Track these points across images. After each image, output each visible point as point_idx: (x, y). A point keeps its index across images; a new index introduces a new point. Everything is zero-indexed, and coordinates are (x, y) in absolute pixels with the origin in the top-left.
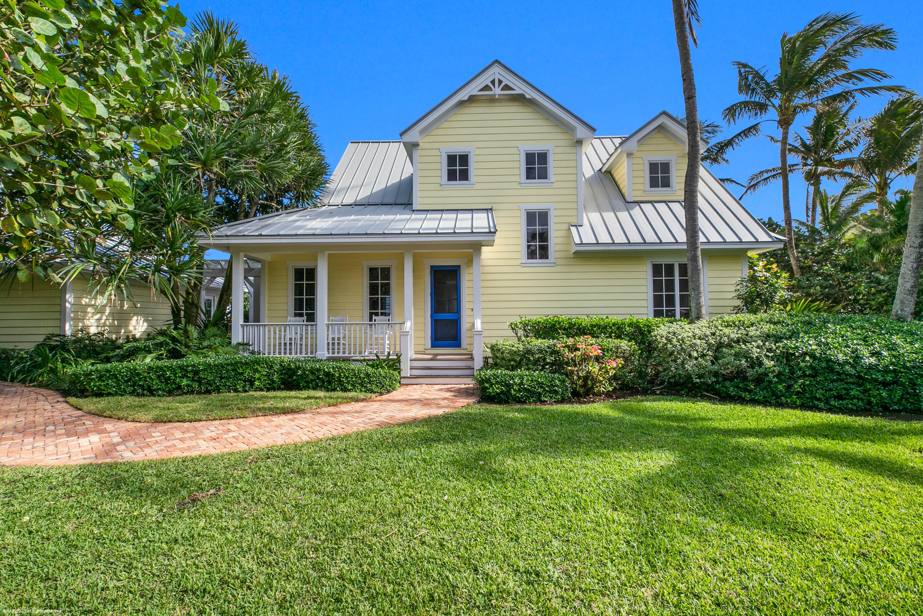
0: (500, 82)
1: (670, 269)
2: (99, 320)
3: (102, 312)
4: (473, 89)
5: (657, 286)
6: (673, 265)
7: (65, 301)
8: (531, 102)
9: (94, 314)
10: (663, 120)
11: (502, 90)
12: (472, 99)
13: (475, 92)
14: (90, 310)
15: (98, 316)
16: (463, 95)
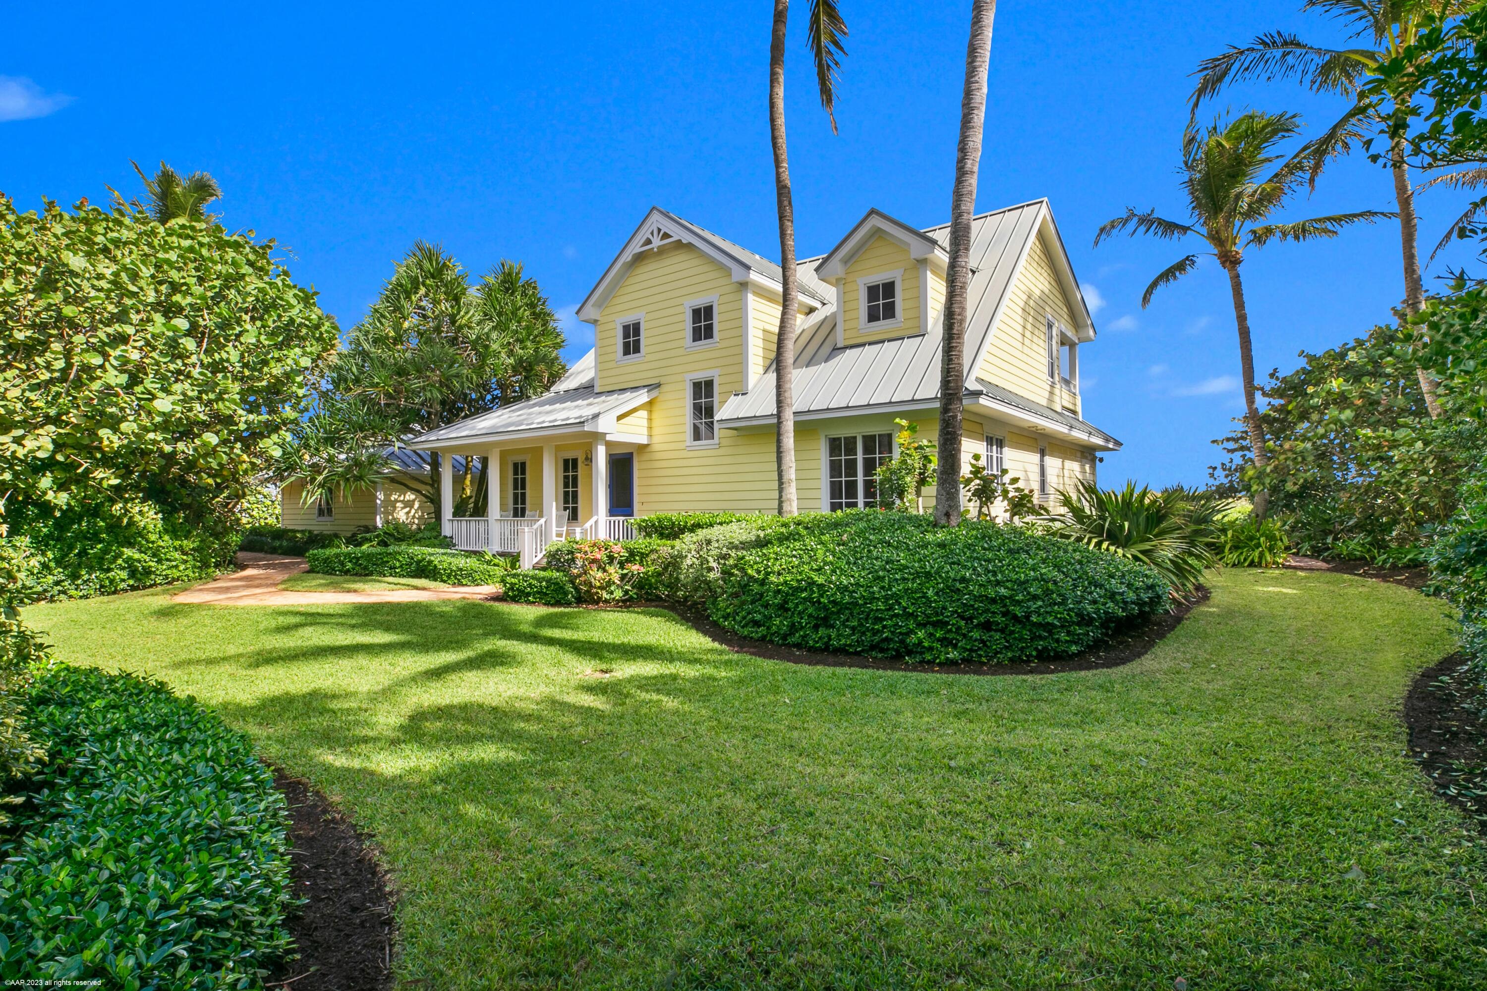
0: (659, 230)
1: (851, 443)
2: (408, 513)
3: (412, 507)
4: (636, 247)
5: (835, 469)
6: (855, 438)
7: (376, 498)
8: (690, 246)
9: (403, 508)
10: (875, 221)
11: (662, 239)
12: (639, 258)
13: (638, 250)
14: (398, 505)
15: (407, 509)
16: (627, 256)
